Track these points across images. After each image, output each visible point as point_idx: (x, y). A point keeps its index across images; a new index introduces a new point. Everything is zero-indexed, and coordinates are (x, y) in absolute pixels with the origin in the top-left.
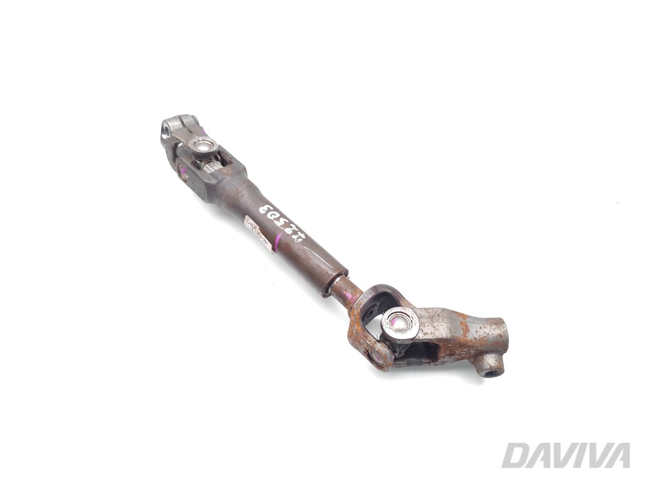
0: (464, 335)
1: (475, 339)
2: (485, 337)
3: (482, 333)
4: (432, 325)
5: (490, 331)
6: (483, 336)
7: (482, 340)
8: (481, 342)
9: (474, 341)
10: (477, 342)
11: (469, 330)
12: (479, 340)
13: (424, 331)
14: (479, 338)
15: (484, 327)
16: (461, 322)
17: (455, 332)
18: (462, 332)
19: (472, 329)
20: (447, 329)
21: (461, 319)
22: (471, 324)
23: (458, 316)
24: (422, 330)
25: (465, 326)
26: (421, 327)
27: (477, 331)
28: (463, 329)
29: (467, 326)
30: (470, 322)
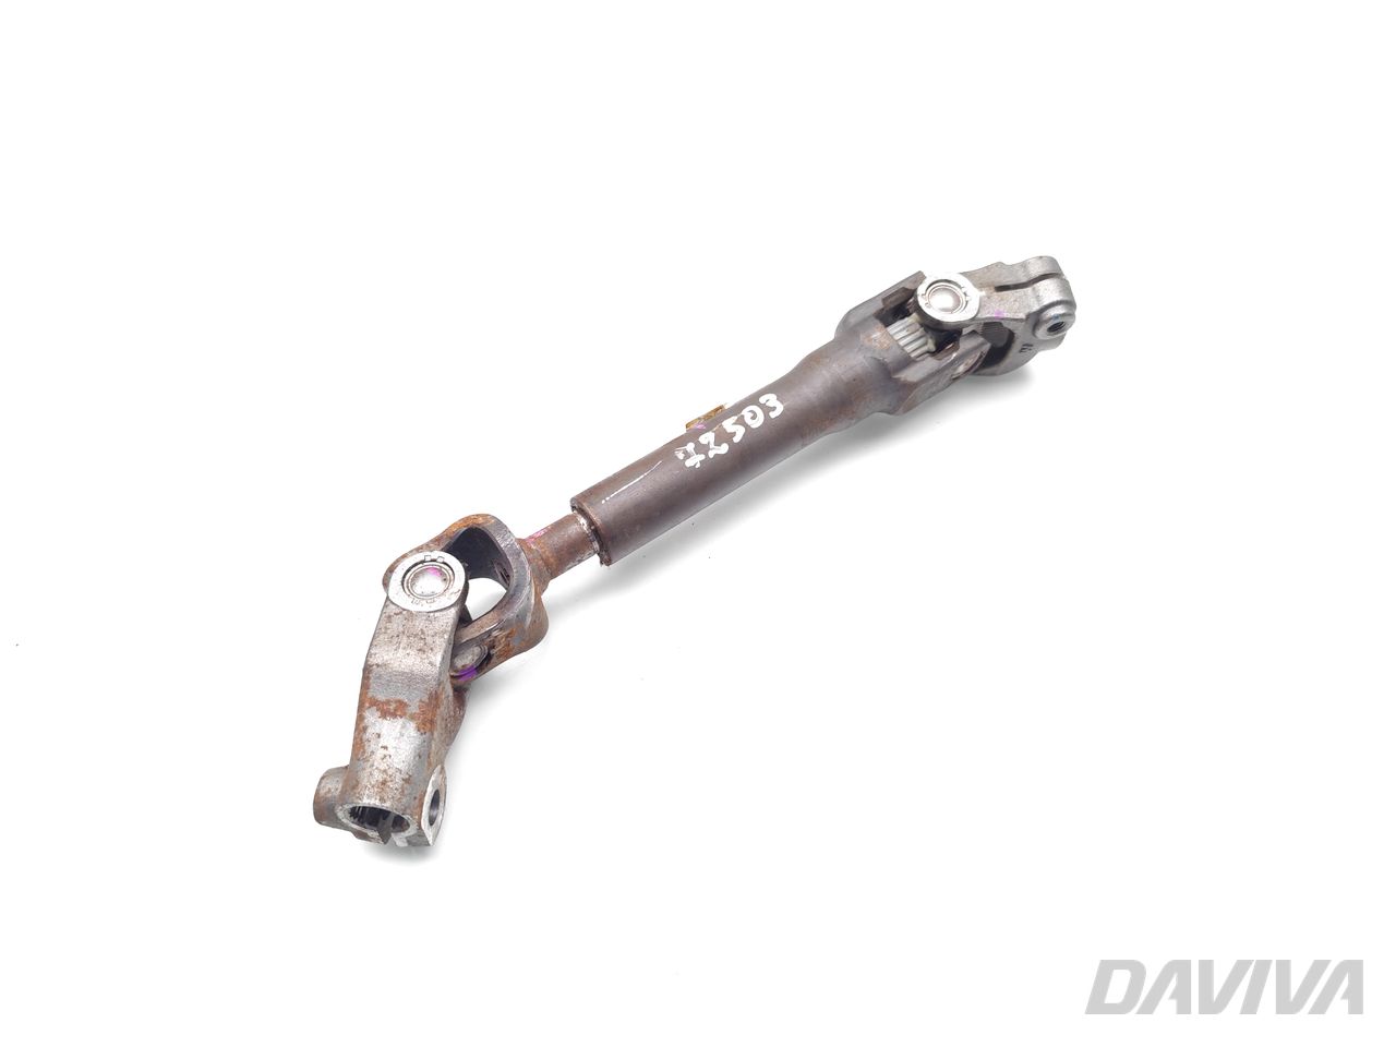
0: (375, 704)
1: (365, 729)
3: (372, 746)
11: (385, 717)
15: (385, 756)
16: (406, 705)
17: (380, 677)
18: (381, 697)
19: (386, 727)
20: (386, 658)
21: (414, 708)
22: (399, 726)
23: (421, 701)
24: (401, 613)
25: (395, 710)
26: (404, 612)
27: (379, 736)
28: (388, 702)
29: (394, 715)
30: (403, 727)
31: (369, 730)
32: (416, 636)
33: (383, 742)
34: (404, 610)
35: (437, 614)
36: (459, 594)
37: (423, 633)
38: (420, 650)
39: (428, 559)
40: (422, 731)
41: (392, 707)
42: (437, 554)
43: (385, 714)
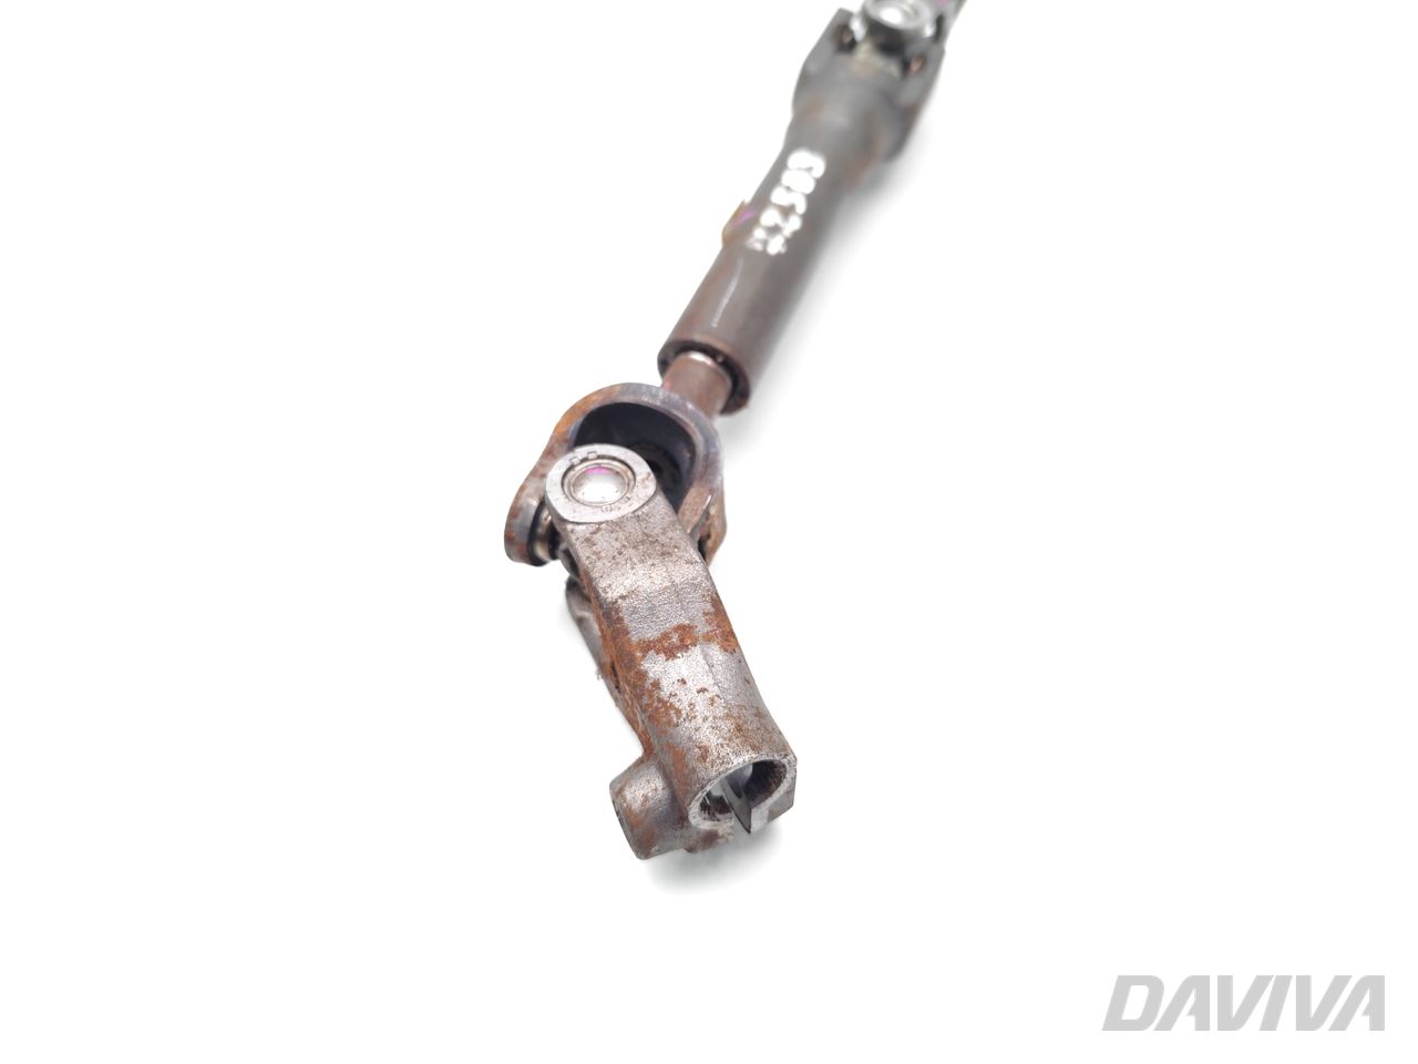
0: (647, 647)
1: (656, 685)
2: (678, 712)
3: (684, 698)
4: (624, 546)
5: (705, 719)
6: (677, 705)
7: (667, 709)
8: (657, 709)
9: (648, 685)
10: (651, 696)
11: (675, 656)
12: (660, 700)
13: (598, 535)
14: (664, 694)
15: (712, 700)
16: (690, 627)
17: (635, 611)
18: (652, 634)
19: (684, 668)
20: (627, 583)
21: (702, 628)
22: (700, 658)
23: (705, 614)
24: (598, 529)
25: (682, 640)
26: (604, 526)
27: (683, 682)
28: (666, 636)
29: (684, 647)
30: (705, 657)
31: (664, 683)
32: (643, 542)
33: (692, 686)
34: (601, 523)
35: (646, 509)
36: (652, 476)
37: (648, 536)
38: (663, 554)
39: (576, 461)
40: (730, 649)
41: (675, 639)
42: (582, 451)
43: (670, 653)
